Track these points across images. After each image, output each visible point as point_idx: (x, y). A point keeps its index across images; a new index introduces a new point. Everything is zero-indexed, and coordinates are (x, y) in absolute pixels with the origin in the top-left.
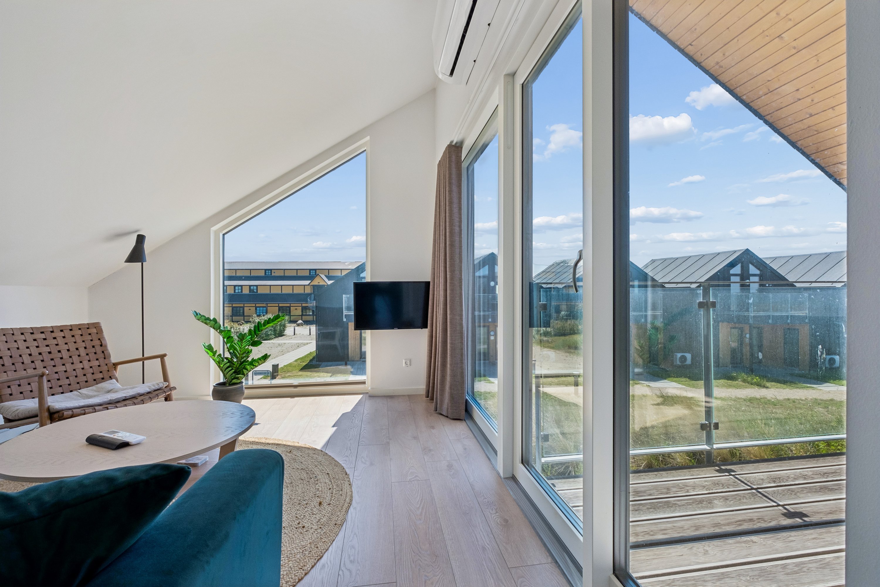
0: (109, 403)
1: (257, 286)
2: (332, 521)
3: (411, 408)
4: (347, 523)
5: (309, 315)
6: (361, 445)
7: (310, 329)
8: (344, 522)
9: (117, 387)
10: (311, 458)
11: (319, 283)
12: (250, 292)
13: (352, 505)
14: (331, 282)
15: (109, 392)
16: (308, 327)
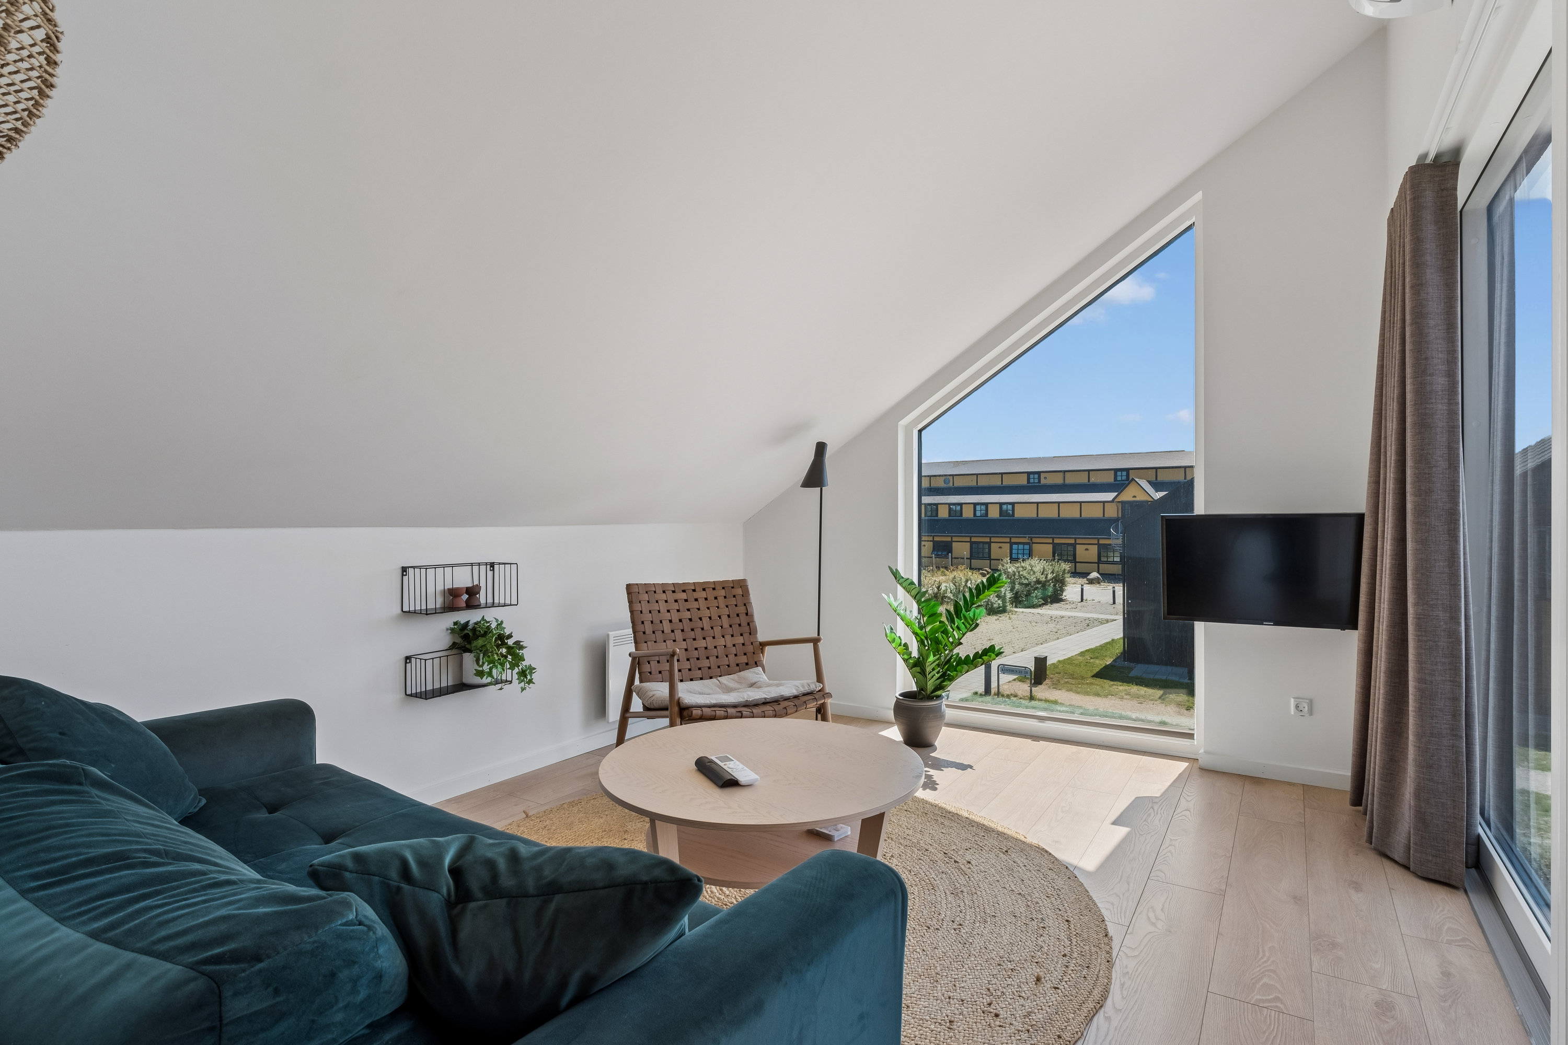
0: (745, 704)
1: (1013, 504)
2: (1053, 1027)
3: (1302, 820)
4: (1086, 1041)
5: (1114, 563)
6: (1156, 878)
7: (1114, 592)
8: (1079, 1039)
9: (762, 680)
10: (1042, 876)
11: (1135, 497)
12: (1001, 515)
13: (1103, 1009)
14: (1162, 494)
15: (752, 685)
16: (1110, 587)
